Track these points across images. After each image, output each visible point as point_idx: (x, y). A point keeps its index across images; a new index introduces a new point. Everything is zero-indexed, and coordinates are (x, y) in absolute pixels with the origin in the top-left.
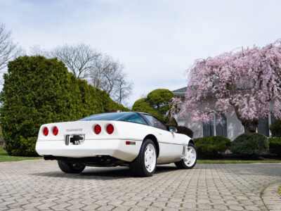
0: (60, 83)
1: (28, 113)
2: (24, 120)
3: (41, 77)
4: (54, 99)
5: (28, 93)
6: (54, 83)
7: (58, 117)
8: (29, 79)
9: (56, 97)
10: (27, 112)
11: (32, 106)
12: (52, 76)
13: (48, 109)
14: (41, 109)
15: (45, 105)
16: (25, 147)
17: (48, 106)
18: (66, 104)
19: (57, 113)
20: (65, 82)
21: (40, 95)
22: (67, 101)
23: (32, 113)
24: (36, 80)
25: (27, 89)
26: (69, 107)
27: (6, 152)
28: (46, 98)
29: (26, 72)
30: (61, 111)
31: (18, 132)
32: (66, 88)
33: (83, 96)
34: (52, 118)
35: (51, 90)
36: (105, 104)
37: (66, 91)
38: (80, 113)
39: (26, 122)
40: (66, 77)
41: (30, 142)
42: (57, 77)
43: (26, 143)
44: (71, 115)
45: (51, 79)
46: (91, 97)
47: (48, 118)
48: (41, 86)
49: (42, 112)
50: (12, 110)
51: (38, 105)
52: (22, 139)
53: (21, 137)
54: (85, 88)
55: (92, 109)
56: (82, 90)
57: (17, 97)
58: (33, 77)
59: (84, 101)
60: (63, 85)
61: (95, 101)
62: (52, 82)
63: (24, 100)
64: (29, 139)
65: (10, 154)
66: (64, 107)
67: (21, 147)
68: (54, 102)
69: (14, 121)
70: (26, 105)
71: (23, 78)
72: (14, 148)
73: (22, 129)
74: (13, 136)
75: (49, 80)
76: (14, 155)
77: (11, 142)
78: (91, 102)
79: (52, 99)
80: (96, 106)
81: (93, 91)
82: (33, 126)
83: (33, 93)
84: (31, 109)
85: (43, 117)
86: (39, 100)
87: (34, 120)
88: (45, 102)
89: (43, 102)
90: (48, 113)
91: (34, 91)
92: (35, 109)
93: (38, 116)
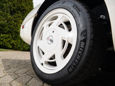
1: (4, 17)
5: (6, 3)
9: (26, 10)
11: (7, 12)
13: (20, 17)
15: (18, 14)
21: (14, 6)
23: (7, 17)
28: (19, 9)
41: (2, 37)
64: (2, 35)
68: (24, 14)
70: (3, 11)
82: (6, 26)
83: (10, 3)
84: (6, 14)
85: (15, 21)
86: (13, 9)
87: (7, 22)
88: (18, 11)
89: (16, 11)
90: (19, 20)
91: (11, 2)
92: (9, 14)
93: (11, 20)
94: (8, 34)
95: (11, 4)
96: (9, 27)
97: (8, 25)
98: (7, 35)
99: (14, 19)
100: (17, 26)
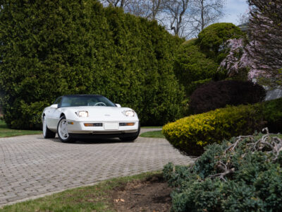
0: (74, 19)
1: (29, 68)
2: (24, 77)
3: (44, 12)
4: (66, 44)
5: (27, 38)
6: (64, 20)
7: (72, 71)
8: (27, 16)
9: (68, 41)
10: (27, 65)
11: (34, 56)
12: (60, 9)
13: (57, 60)
14: (46, 61)
15: (53, 54)
16: (28, 117)
17: (56, 55)
18: (84, 50)
19: (71, 65)
20: (82, 16)
21: (43, 40)
22: (86, 46)
23: (35, 67)
24: (37, 16)
25: (25, 31)
26: (90, 55)
27: (4, 123)
28: (53, 44)
29: (22, 6)
30: (77, 62)
31: (17, 96)
32: (83, 25)
33: (116, 33)
34: (64, 73)
35: (60, 30)
36: (157, 43)
37: (83, 29)
38: (110, 62)
39: (27, 80)
40: (82, 8)
41: (34, 109)
42: (67, 10)
43: (29, 110)
44: (94, 66)
45: (58, 14)
46: (130, 34)
47: (58, 74)
48: (45, 27)
49: (48, 64)
50: (7, 63)
51: (42, 55)
52: (24, 106)
53: (22, 102)
54: (118, 21)
55: (133, 54)
56: (113, 24)
57: (12, 44)
58: (32, 13)
59: (117, 42)
60: (78, 21)
61: (138, 40)
62: (60, 18)
63: (22, 48)
64: (33, 105)
65: (10, 127)
66: (82, 56)
67: (23, 117)
68: (65, 49)
69: (11, 80)
70: (25, 55)
71: (19, 15)
72: (14, 118)
73: (22, 91)
74: (11, 101)
75: (56, 17)
76: (16, 128)
77: (10, 110)
78: (130, 42)
79: (62, 45)
80: (139, 49)
81: (133, 24)
82: (37, 86)
83: (35, 36)
84: (33, 61)
85: (51, 71)
86: (43, 48)
87: (37, 77)
88: (51, 50)
89: (48, 49)
90: (58, 66)
91: (36, 34)
92: (38, 60)
93: (43, 71)
94: (43, 100)
95: (36, 39)
96: (41, 87)
97: (39, 82)
98: (41, 102)
99: (47, 67)
100: (56, 82)
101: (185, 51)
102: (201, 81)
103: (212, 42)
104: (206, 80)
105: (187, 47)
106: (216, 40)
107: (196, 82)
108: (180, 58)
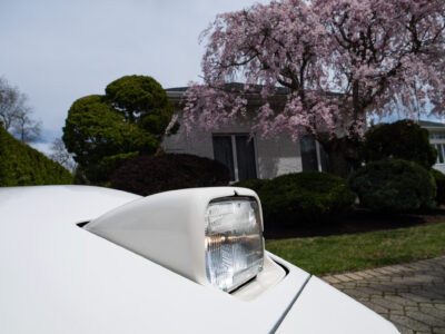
101: (86, 110)
102: (123, 156)
103: (135, 96)
104: (130, 154)
105: (90, 103)
106: (142, 94)
107: (113, 157)
108: (78, 119)
